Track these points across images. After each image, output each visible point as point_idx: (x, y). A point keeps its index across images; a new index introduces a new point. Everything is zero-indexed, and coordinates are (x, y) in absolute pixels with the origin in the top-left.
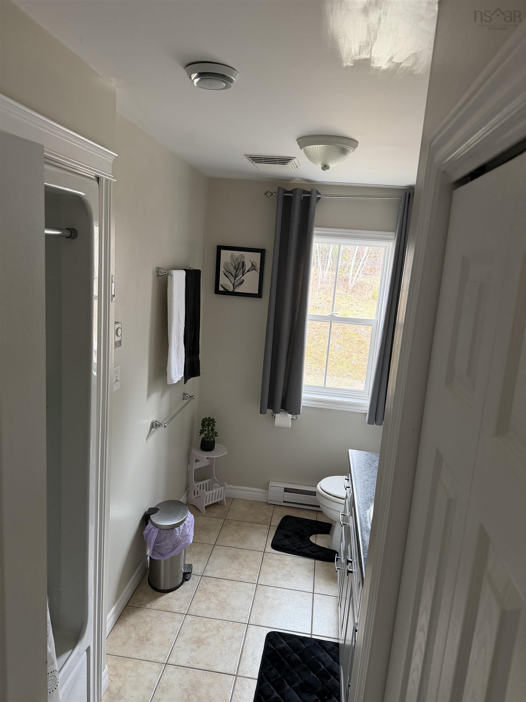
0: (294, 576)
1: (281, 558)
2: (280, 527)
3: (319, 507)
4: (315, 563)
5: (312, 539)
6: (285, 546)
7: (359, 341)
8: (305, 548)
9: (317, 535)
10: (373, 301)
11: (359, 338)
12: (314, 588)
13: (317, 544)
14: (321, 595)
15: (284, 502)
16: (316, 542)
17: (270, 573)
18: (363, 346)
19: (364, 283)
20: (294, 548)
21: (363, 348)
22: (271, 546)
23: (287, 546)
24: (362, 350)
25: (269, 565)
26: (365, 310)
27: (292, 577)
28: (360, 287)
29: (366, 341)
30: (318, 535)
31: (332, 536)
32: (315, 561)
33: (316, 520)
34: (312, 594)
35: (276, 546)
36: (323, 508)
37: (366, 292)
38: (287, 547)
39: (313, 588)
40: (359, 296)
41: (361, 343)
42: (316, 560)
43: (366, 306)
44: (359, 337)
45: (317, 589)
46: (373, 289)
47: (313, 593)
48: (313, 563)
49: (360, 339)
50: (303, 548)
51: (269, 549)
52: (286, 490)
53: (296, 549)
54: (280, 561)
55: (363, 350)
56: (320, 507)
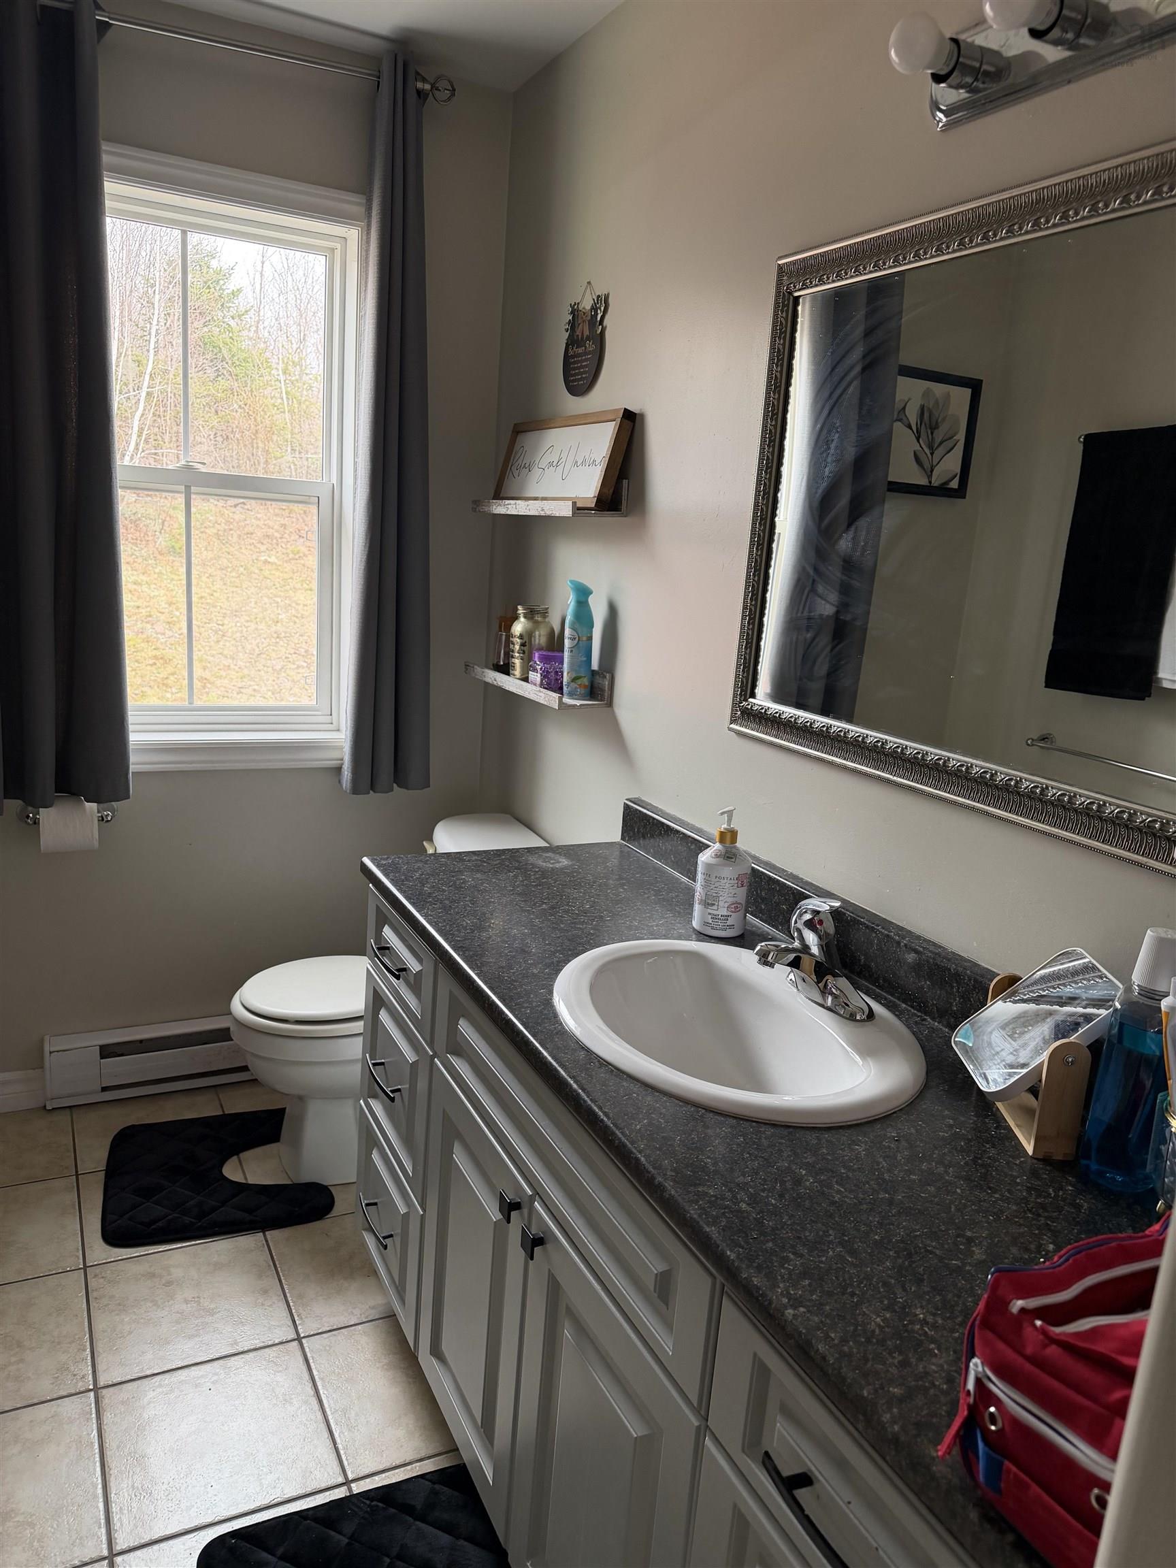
0: (217, 1308)
1: (150, 1267)
2: (114, 1171)
3: (245, 1069)
4: (267, 1241)
5: (232, 1171)
6: (155, 1222)
7: (155, 657)
8: (220, 1207)
9: (241, 1155)
10: (171, 558)
11: (155, 649)
12: (294, 1321)
13: (250, 1182)
14: (325, 1335)
15: (104, 1089)
16: (246, 1179)
17: (130, 1333)
18: (170, 669)
19: (139, 516)
20: (187, 1220)
21: (169, 674)
22: (101, 1241)
23: (160, 1220)
24: (167, 678)
25: (119, 1304)
26: (156, 582)
27: (212, 1313)
28: (133, 525)
29: (174, 657)
30: (245, 1155)
31: (296, 1143)
32: (265, 1236)
33: (221, 1113)
34: (295, 1343)
35: (116, 1236)
36: (260, 1069)
37: (150, 538)
38: (160, 1224)
39: (290, 1323)
40: (134, 548)
41: (161, 661)
42: (267, 1233)
43: (157, 571)
44: (153, 647)
45: (306, 1320)
46: (168, 529)
47: (299, 1339)
48: (260, 1244)
49: (157, 653)
50: (214, 1209)
51: (100, 1251)
52: (107, 1052)
53: (193, 1220)
54: (152, 1275)
55: (172, 678)
56: (249, 1070)
